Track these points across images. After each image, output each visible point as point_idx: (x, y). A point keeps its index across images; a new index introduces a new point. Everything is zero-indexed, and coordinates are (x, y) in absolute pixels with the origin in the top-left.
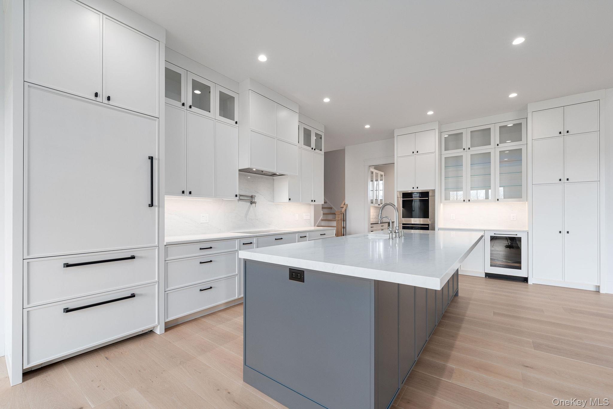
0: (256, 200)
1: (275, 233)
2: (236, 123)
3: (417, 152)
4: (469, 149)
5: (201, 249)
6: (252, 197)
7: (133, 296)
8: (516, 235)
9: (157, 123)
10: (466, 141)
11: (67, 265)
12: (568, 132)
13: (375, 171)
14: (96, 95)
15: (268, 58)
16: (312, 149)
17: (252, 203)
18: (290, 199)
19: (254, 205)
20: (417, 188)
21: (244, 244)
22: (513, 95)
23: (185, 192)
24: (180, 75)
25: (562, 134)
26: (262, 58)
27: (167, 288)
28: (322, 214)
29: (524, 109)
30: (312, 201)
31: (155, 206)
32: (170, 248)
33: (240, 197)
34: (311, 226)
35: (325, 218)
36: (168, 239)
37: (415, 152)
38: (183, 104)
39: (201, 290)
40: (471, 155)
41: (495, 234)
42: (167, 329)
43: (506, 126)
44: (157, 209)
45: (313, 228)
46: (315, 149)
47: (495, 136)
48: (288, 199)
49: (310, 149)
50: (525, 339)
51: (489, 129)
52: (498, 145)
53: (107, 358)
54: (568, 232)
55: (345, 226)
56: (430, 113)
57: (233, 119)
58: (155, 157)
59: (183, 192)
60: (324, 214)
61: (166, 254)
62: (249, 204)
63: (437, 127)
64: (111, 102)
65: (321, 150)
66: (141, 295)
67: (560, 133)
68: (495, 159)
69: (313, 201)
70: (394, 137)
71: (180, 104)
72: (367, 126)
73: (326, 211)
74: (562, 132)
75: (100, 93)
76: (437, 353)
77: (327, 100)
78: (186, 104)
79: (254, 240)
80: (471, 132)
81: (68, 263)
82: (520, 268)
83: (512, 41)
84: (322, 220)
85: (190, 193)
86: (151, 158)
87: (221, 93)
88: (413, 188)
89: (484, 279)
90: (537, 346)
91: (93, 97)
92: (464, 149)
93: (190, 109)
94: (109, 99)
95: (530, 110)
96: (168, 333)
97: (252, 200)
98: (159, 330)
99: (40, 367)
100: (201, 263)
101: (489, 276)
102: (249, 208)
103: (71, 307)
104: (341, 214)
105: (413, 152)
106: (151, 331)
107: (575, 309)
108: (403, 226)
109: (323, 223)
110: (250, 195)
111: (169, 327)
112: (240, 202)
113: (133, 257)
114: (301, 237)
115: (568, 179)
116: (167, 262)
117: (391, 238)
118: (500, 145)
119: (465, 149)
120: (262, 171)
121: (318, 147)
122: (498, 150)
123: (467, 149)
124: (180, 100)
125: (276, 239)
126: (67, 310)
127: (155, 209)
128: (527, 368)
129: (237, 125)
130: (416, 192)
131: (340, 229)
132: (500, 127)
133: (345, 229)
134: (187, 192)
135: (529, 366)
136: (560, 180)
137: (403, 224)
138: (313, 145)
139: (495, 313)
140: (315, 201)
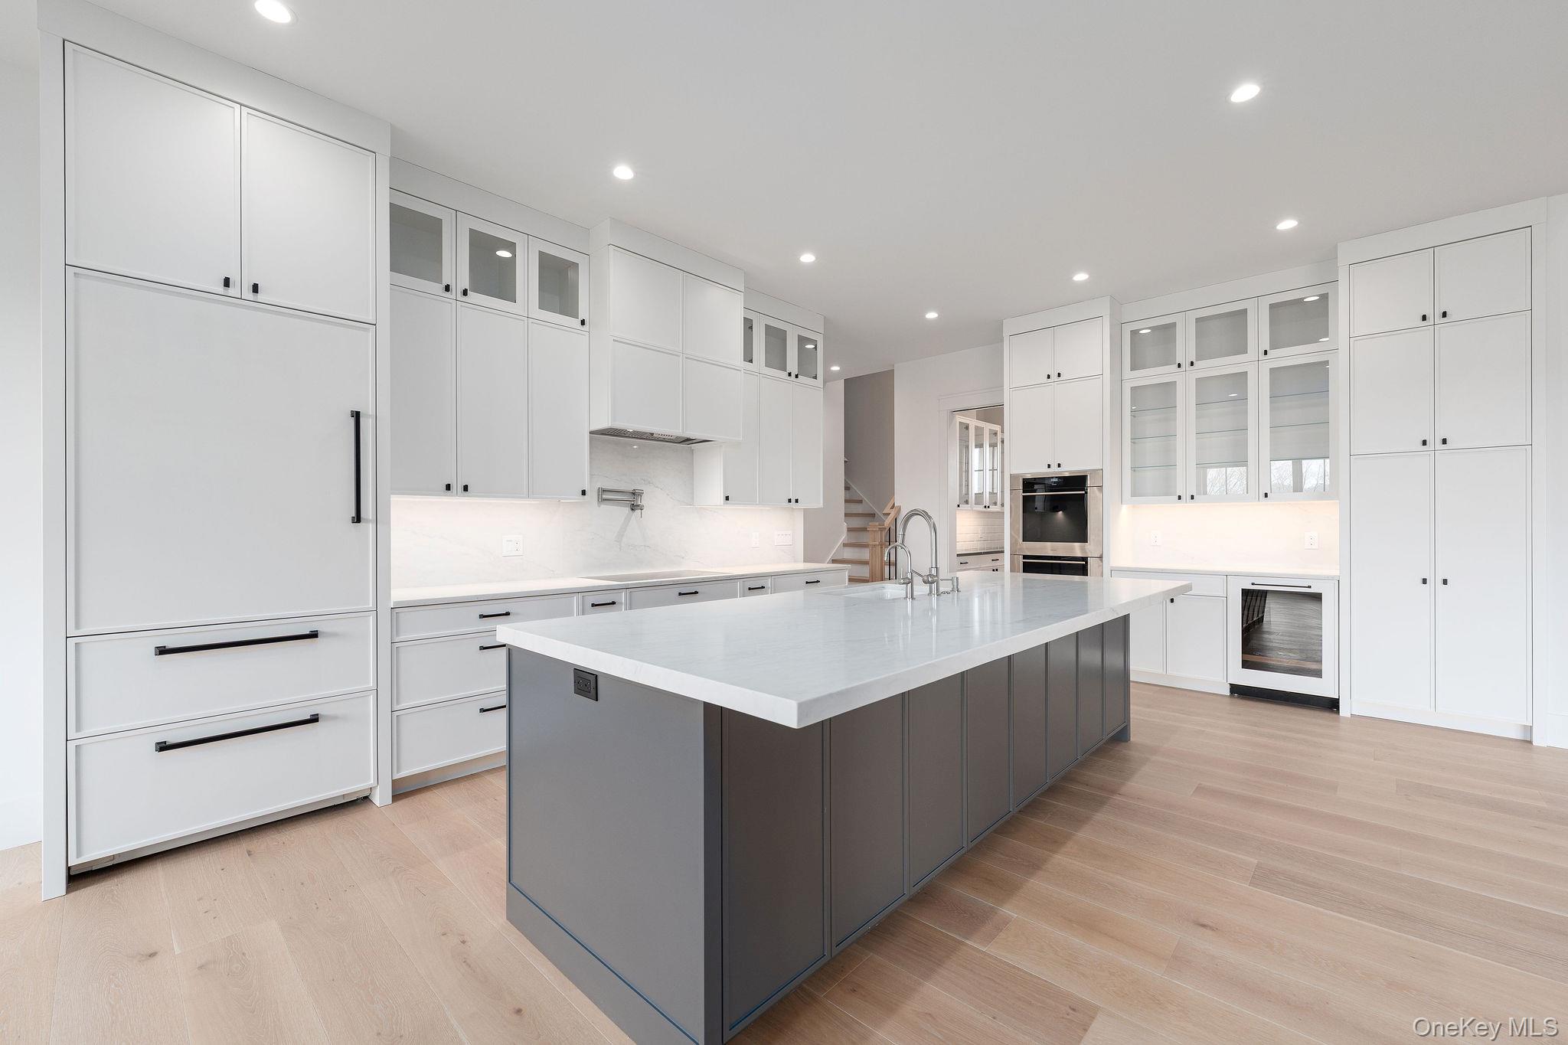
0: (644, 501)
1: (678, 581)
2: (583, 322)
3: (1059, 375)
4: (1192, 364)
5: (482, 616)
6: (634, 494)
7: (314, 719)
8: (1310, 587)
9: (371, 334)
10: (1185, 345)
11: (162, 651)
12: (1444, 315)
13: (973, 423)
14: (227, 282)
15: (636, 173)
16: (790, 374)
17: (634, 507)
18: (727, 498)
19: (638, 512)
20: (1059, 465)
21: (593, 605)
22: (1287, 225)
23: (453, 487)
24: (438, 222)
25: (1430, 321)
26: (623, 172)
27: (398, 703)
28: (845, 530)
29: (1329, 258)
30: (790, 501)
31: (368, 521)
32: (405, 616)
33: (605, 496)
34: (795, 561)
35: (853, 541)
36: (399, 594)
37: (1054, 377)
38: (447, 288)
39: (483, 710)
40: (1198, 380)
41: (1253, 584)
42: (396, 797)
43: (1299, 302)
44: (371, 527)
45: (801, 566)
46: (797, 376)
47: (1259, 330)
48: (723, 498)
49: (784, 374)
50: (1240, 856)
51: (1244, 312)
52: (1266, 353)
53: (249, 853)
54: (1445, 582)
55: (893, 559)
56: (1081, 277)
57: (574, 314)
58: (367, 411)
59: (448, 487)
60: (850, 530)
61: (395, 627)
62: (627, 510)
63: (1106, 313)
64: (260, 297)
65: (815, 378)
66: (334, 718)
67: (1424, 318)
68: (1259, 389)
69: (793, 501)
70: (1002, 341)
71: (438, 288)
72: (932, 315)
73: (857, 523)
74: (1430, 316)
75: (234, 278)
76: (991, 881)
77: (808, 258)
78: (453, 287)
79: (622, 597)
80: (1197, 320)
81: (165, 647)
82: (1318, 674)
83: (1229, 95)
84: (845, 545)
85: (466, 488)
86: (357, 416)
87: (543, 256)
88: (1049, 466)
89: (1228, 700)
90: (1263, 877)
91: (221, 289)
92: (1179, 365)
93: (464, 298)
94: (255, 288)
95: (1343, 261)
96: (400, 803)
97: (633, 501)
98: (381, 797)
99: (110, 864)
100: (482, 648)
101: (1240, 692)
102: (628, 520)
103: (172, 740)
104: (881, 530)
105: (1049, 377)
106: (366, 798)
107: (1431, 786)
108: (1024, 562)
109: (849, 554)
110: (630, 489)
111: (402, 791)
112: (605, 507)
113: (314, 635)
114: (750, 589)
115: (1444, 441)
116: (397, 645)
117: (909, 595)
118: (1272, 353)
119: (1183, 366)
120: (652, 434)
121: (807, 366)
122: (1267, 365)
123: (1186, 365)
124: (439, 280)
125: (680, 594)
126: (163, 747)
127: (367, 528)
128: (1201, 929)
129: (586, 328)
130: (1056, 477)
131: (878, 568)
132: (1272, 306)
133: (893, 568)
134: (457, 487)
135: (1211, 924)
136: (1424, 443)
137: (1025, 557)
138: (792, 365)
139: (1200, 790)
140: (797, 501)
